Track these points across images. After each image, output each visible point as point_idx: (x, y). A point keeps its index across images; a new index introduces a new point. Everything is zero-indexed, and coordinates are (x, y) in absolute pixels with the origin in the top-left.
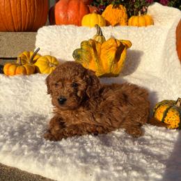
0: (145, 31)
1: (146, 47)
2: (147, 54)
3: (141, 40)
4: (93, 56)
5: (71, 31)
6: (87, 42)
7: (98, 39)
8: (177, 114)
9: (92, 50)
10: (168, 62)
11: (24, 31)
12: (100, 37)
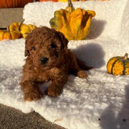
0: (108, 4)
1: (108, 17)
2: (109, 22)
3: (105, 11)
4: (64, 23)
5: (49, 6)
6: (59, 12)
7: (69, 9)
8: (122, 64)
9: (63, 18)
10: (124, 27)
11: (15, 7)
12: (70, 8)
